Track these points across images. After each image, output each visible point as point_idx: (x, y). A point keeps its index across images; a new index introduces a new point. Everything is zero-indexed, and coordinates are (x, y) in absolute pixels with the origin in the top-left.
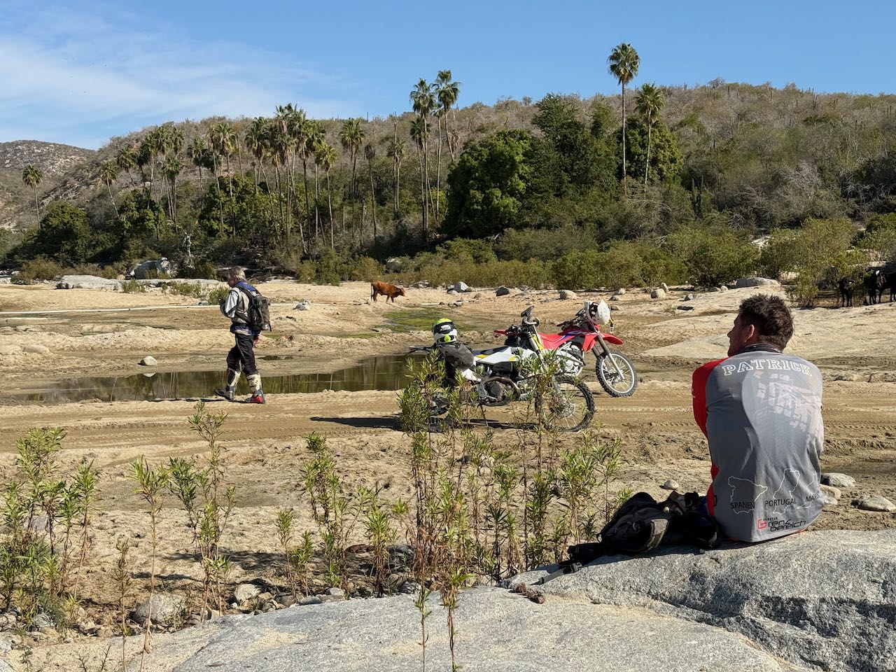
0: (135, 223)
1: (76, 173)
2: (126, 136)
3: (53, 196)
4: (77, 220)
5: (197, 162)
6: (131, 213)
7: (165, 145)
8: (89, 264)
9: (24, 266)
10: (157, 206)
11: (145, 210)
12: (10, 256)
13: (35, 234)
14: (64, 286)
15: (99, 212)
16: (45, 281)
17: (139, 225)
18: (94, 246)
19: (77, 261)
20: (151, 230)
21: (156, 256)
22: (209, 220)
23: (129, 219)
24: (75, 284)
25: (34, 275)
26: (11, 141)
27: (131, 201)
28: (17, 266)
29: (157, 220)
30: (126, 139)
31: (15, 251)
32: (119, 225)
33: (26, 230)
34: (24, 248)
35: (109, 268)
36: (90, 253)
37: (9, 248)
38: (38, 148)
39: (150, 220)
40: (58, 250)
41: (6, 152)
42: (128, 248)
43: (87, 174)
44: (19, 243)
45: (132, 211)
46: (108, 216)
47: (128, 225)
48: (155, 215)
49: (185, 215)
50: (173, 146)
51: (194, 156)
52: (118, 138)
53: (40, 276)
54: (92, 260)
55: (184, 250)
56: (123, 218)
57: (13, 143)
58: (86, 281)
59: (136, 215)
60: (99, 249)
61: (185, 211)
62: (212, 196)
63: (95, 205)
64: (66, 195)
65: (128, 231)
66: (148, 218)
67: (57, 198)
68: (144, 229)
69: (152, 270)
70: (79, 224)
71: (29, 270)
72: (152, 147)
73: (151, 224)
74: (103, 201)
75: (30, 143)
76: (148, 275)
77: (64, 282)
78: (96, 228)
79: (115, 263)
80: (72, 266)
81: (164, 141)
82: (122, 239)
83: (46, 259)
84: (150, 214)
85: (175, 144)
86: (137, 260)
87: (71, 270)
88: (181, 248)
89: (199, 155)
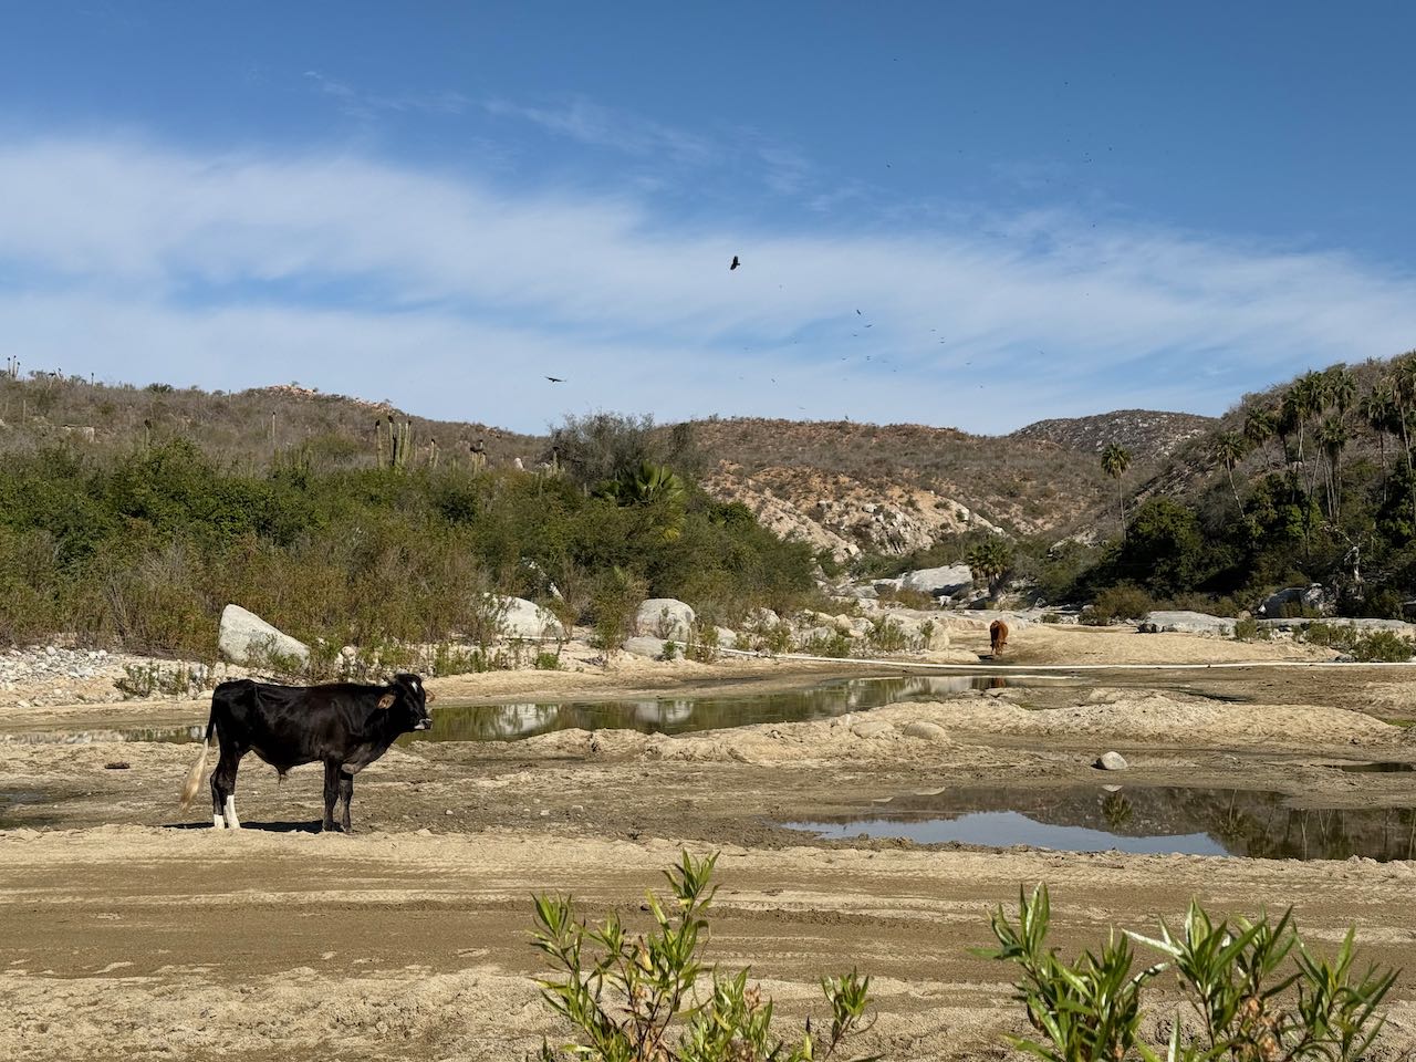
0: (1269, 527)
1: (1186, 454)
2: (1267, 391)
3: (1152, 490)
4: (1182, 526)
5: (1377, 425)
6: (1265, 512)
7: (1322, 400)
8: (1195, 594)
9: (1099, 596)
10: (1307, 499)
11: (1288, 507)
12: (1081, 581)
13: (1118, 549)
14: (1149, 628)
15: (1216, 512)
16: (1129, 620)
17: (1277, 531)
18: (1207, 566)
19: (1179, 589)
20: (1296, 539)
21: (1301, 578)
22: (1394, 520)
23: (1260, 522)
24: (1167, 625)
25: (1113, 610)
26: (1104, 413)
27: (1265, 492)
28: (1090, 598)
29: (1306, 522)
30: (1267, 396)
31: (1090, 575)
32: (1244, 531)
33: (1107, 542)
34: (1102, 569)
35: (1226, 600)
36: (1199, 576)
37: (1081, 570)
38: (1144, 421)
39: (1295, 522)
40: (1151, 572)
41: (1098, 429)
42: (1257, 568)
43: (1203, 453)
44: (1096, 561)
45: (1267, 509)
46: (1230, 518)
47: (1258, 531)
48: (1303, 514)
49: (1356, 513)
50: (1337, 401)
51: (1371, 415)
52: (1255, 396)
53: (1123, 613)
54: (1201, 588)
55: (1350, 571)
56: (1252, 520)
57: (1107, 415)
58: (1183, 621)
59: (1273, 514)
60: (1214, 571)
61: (1356, 506)
62: (1400, 478)
63: (1211, 500)
64: (1171, 488)
65: (1259, 540)
66: (1292, 519)
67: (1157, 493)
68: (1285, 537)
69: (1294, 603)
70: (1184, 532)
71: (1107, 603)
72: (1301, 405)
73: (1296, 529)
74: (1224, 495)
75: (1133, 413)
76: (1285, 612)
77: (1150, 622)
78: (1210, 537)
79: (1235, 592)
80: (1169, 597)
81: (1319, 393)
82: (1250, 553)
83: (1132, 586)
84: (1296, 511)
85: (1340, 397)
86: (1271, 588)
87: (1168, 604)
88: (1342, 568)
89: (1381, 413)
